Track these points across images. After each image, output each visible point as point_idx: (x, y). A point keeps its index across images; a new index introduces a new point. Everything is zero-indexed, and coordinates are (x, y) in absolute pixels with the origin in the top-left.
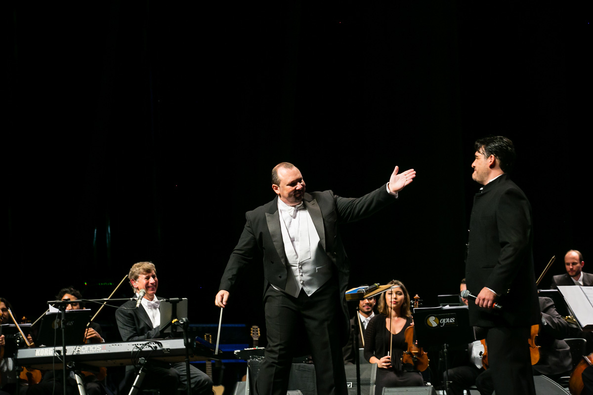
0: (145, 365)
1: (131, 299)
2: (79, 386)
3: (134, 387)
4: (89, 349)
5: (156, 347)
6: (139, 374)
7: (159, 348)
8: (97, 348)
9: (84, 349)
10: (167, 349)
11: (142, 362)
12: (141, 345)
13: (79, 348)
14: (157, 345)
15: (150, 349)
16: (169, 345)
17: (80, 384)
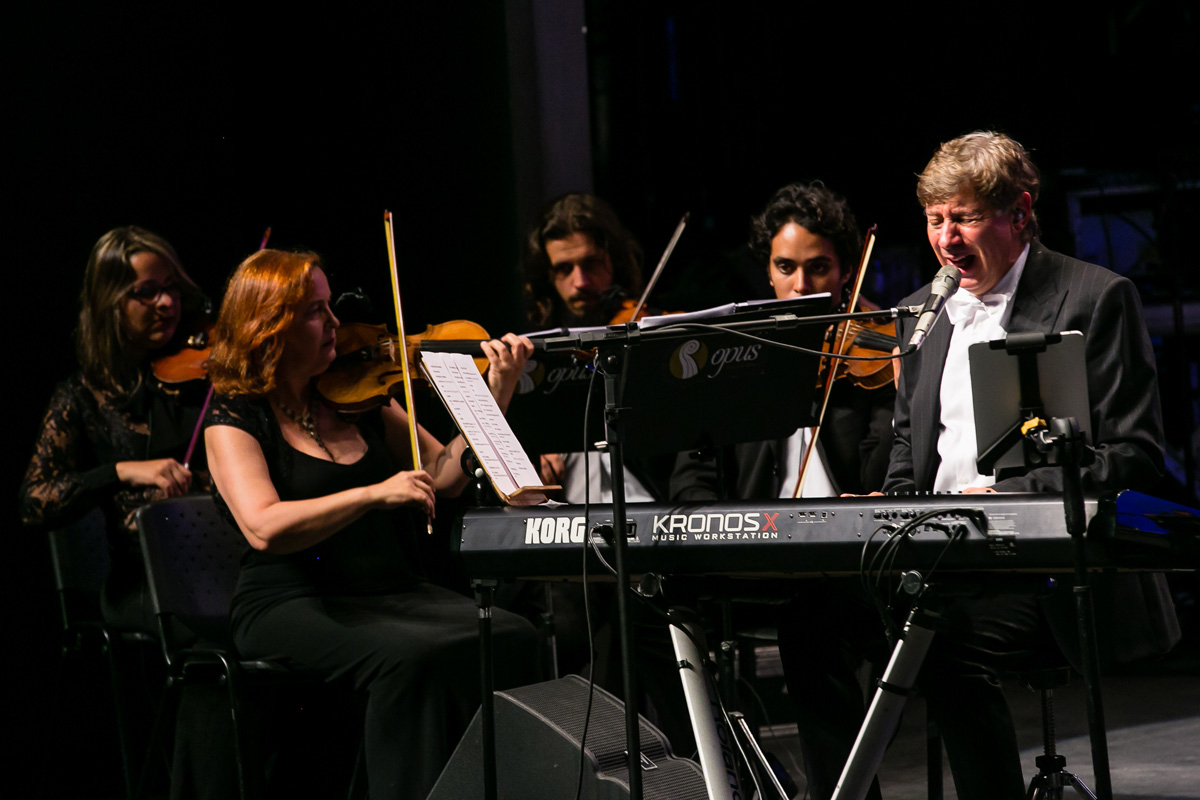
0: (924, 600)
1: (893, 310)
2: (682, 672)
3: (885, 686)
4: (715, 523)
5: (963, 528)
6: (902, 635)
7: (974, 535)
8: (745, 524)
9: (697, 523)
10: (1008, 540)
11: (913, 589)
12: (906, 516)
13: (679, 521)
14: (964, 521)
15: (941, 536)
16: (1011, 523)
17: (686, 665)
